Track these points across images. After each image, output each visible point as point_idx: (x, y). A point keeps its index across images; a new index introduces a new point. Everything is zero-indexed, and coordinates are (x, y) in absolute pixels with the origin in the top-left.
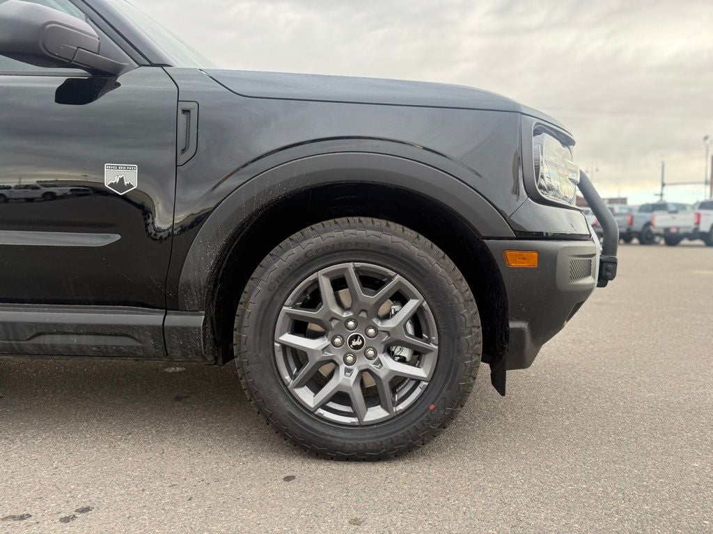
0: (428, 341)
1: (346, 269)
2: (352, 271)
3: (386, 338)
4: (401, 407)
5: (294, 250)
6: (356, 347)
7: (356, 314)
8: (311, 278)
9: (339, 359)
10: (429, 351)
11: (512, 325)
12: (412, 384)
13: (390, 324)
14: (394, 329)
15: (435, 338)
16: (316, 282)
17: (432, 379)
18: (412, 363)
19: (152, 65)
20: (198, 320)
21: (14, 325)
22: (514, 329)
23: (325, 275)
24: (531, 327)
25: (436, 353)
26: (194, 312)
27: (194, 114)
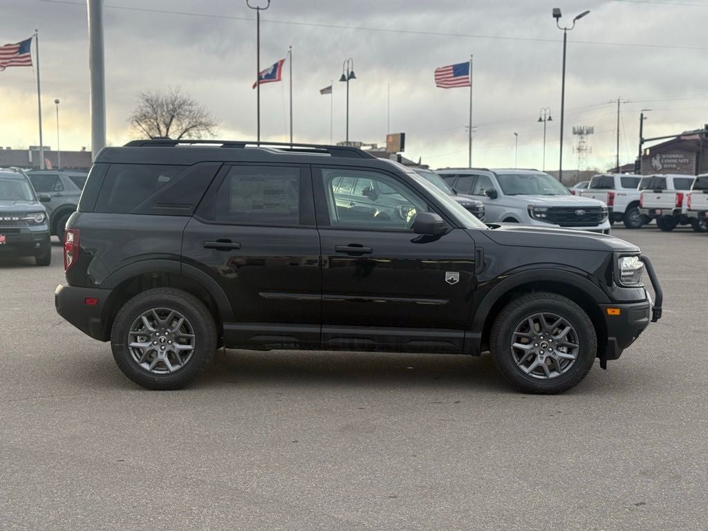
0: (575, 343)
1: (540, 315)
2: (542, 316)
3: (557, 343)
4: (565, 371)
5: (518, 309)
6: (544, 348)
7: (544, 334)
8: (525, 319)
9: (537, 353)
10: (575, 347)
11: (609, 339)
12: (569, 361)
13: (558, 337)
14: (561, 339)
15: (578, 342)
16: (528, 321)
17: (577, 359)
18: (568, 353)
19: (459, 228)
20: (479, 335)
21: (401, 336)
22: (610, 340)
23: (531, 318)
24: (617, 340)
25: (578, 349)
26: (478, 332)
27: (482, 253)
